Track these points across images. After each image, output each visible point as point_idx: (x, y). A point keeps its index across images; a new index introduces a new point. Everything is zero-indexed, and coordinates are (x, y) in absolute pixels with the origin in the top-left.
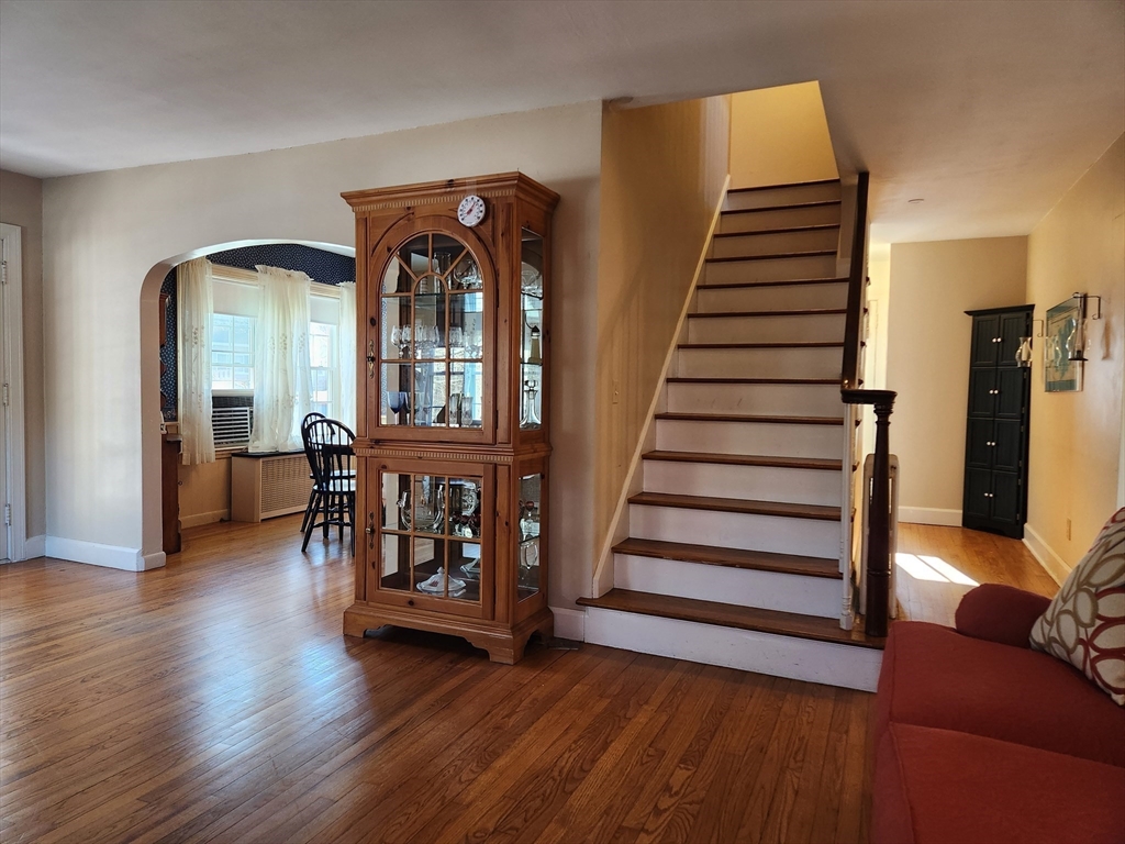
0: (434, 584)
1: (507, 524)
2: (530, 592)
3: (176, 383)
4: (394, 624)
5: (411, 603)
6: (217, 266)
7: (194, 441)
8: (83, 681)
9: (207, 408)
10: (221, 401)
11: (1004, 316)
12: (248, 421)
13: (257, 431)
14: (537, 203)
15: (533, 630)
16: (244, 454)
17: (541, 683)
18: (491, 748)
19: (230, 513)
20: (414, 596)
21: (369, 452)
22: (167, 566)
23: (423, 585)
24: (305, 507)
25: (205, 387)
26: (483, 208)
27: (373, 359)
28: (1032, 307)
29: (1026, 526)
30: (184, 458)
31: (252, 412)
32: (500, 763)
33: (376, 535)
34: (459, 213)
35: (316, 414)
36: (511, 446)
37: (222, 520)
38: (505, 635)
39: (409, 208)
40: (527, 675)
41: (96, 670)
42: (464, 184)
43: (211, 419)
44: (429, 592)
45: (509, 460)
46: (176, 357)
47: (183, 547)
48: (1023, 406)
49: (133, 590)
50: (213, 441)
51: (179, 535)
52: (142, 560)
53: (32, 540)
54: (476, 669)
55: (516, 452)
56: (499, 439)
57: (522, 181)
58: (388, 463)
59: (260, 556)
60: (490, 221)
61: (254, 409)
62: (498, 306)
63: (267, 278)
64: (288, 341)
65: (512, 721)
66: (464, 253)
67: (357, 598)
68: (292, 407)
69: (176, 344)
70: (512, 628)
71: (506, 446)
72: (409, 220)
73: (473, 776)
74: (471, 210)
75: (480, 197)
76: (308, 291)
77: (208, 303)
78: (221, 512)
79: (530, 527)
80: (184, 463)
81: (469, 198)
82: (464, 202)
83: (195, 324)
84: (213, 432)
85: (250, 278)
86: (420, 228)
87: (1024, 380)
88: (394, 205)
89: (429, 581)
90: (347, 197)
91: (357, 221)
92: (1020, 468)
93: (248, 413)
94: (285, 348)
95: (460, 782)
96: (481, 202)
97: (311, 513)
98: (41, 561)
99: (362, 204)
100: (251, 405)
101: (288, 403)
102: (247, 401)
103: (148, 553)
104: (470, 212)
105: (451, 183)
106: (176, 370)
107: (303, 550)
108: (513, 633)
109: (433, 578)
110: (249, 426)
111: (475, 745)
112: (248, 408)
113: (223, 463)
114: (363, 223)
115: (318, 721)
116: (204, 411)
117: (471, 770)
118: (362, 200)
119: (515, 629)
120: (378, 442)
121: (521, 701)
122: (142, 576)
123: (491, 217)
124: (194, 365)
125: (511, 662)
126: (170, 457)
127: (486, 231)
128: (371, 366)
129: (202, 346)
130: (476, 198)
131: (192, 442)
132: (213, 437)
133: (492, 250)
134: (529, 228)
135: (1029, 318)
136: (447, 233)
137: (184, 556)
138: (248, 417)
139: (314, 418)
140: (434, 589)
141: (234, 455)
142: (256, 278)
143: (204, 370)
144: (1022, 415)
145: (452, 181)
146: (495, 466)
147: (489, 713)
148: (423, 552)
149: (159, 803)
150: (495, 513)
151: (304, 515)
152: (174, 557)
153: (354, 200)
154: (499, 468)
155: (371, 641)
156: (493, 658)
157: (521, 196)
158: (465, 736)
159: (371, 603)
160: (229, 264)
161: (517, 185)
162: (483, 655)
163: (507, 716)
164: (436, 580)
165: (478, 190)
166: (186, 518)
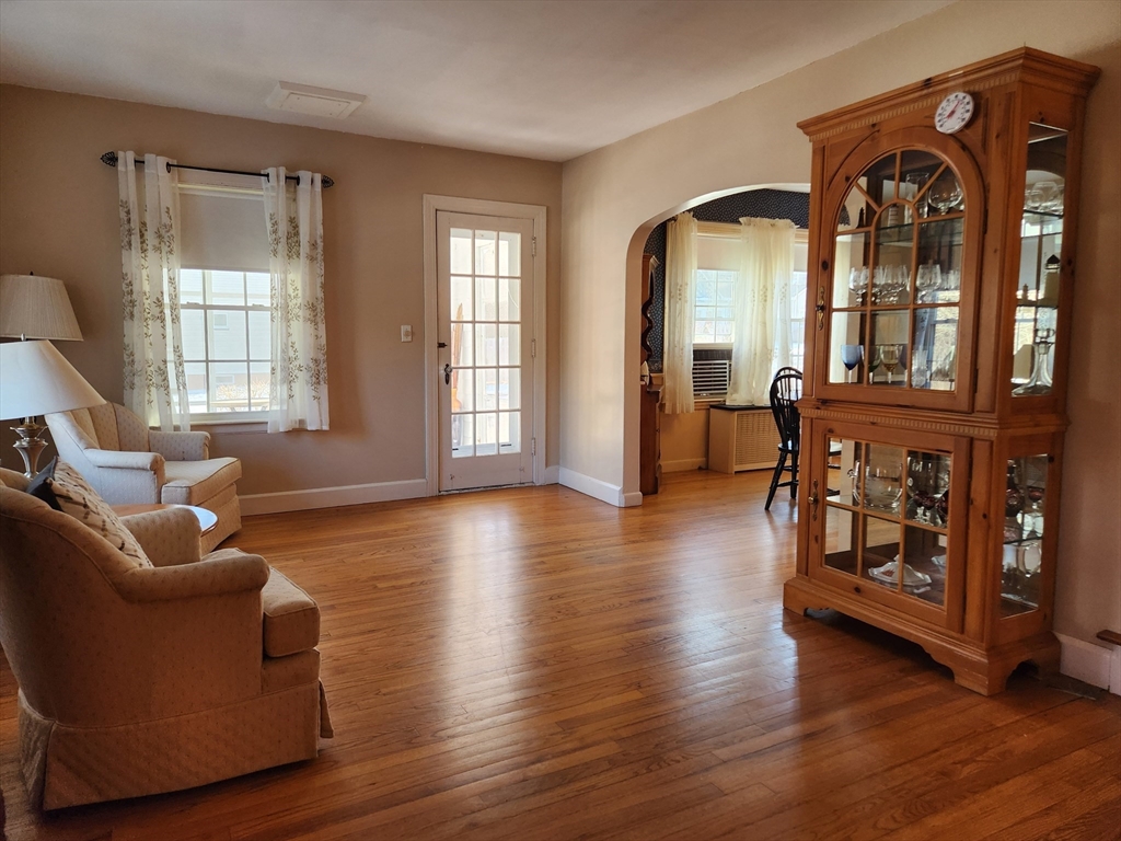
0: (889, 573)
1: (985, 516)
2: (1025, 608)
3: (663, 338)
4: (837, 609)
5: (858, 590)
6: (702, 223)
7: (675, 393)
8: (551, 599)
9: (688, 361)
10: (702, 355)
12: (727, 374)
13: (735, 384)
14: (1059, 86)
15: (1024, 658)
16: (722, 407)
17: (1024, 734)
18: (927, 798)
19: (707, 461)
20: (862, 582)
21: (815, 413)
22: (643, 506)
23: (876, 572)
24: (775, 464)
25: (687, 341)
26: (970, 107)
27: (822, 308)
30: (667, 407)
31: (730, 365)
32: (936, 821)
33: (820, 505)
34: (937, 119)
35: (790, 369)
36: (995, 416)
37: (700, 468)
38: (975, 655)
39: (874, 125)
40: (1005, 716)
41: (563, 590)
42: (947, 80)
43: (691, 371)
44: (882, 582)
45: (992, 434)
46: (663, 313)
47: (660, 490)
49: (615, 522)
50: (692, 393)
51: (656, 478)
52: (623, 496)
53: (549, 468)
54: (934, 688)
55: (1003, 424)
56: (978, 406)
57: (1031, 59)
58: (835, 426)
59: (724, 508)
60: (980, 121)
61: (733, 363)
62: (985, 232)
63: (750, 230)
64: (769, 294)
65: (966, 771)
66: (942, 168)
67: (798, 571)
68: (770, 360)
69: (664, 301)
70: (987, 650)
71: (988, 415)
72: (873, 140)
73: (893, 826)
74: (953, 112)
75: (964, 92)
76: (793, 239)
77: (693, 261)
78: (699, 460)
79: (1033, 522)
80: (667, 412)
81: (952, 97)
82: (944, 104)
83: (679, 281)
84: (692, 384)
85: (735, 231)
86: (886, 147)
88: (855, 125)
89: (882, 569)
90: (802, 126)
91: (814, 152)
93: (727, 366)
94: (766, 301)
95: (875, 826)
96: (968, 98)
97: (778, 471)
98: (555, 487)
99: (819, 131)
100: (730, 358)
101: (766, 356)
102: (726, 354)
103: (628, 492)
104: (952, 115)
105: (928, 83)
106: (663, 326)
107: (767, 508)
108: (989, 657)
109: (889, 566)
110: (727, 378)
111: (906, 786)
112: (727, 362)
113: (702, 414)
114: (821, 153)
115: (732, 696)
116: (685, 364)
117: (893, 818)
118: (820, 126)
119: (993, 650)
120: (825, 402)
121: (986, 749)
122: (623, 511)
123: (982, 115)
124: (678, 320)
125: (984, 691)
126: (650, 406)
127: (974, 137)
128: (820, 315)
129: (686, 302)
130: (961, 95)
131: (674, 394)
132: (692, 388)
133: (981, 158)
134: (1042, 121)
136: (920, 147)
137: (660, 498)
138: (727, 370)
139: (787, 372)
140: (888, 579)
141: (712, 406)
142: (739, 232)
143: (687, 326)
145: (929, 79)
146: (972, 440)
147: (936, 750)
148: (883, 532)
149: (571, 733)
150: (968, 501)
151: (773, 472)
152: (651, 498)
153: (812, 129)
154: (977, 443)
155: (810, 622)
156: (959, 680)
157: (1030, 78)
158: (896, 770)
159: (813, 580)
160: (714, 220)
161: (1023, 66)
162: (946, 673)
163: (960, 762)
164: (892, 569)
165: (965, 84)
166: (667, 463)
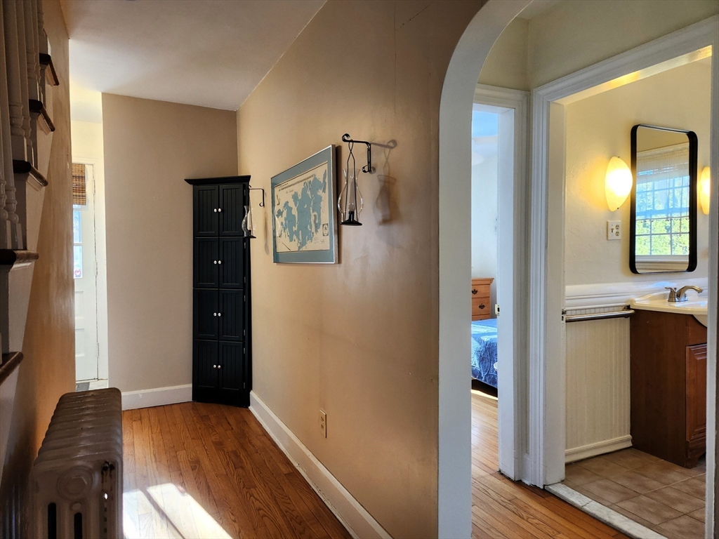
11: (222, 186)
28: (249, 177)
29: (252, 393)
48: (244, 275)
87: (244, 250)
92: (244, 337)
135: (246, 189)
144: (244, 284)
